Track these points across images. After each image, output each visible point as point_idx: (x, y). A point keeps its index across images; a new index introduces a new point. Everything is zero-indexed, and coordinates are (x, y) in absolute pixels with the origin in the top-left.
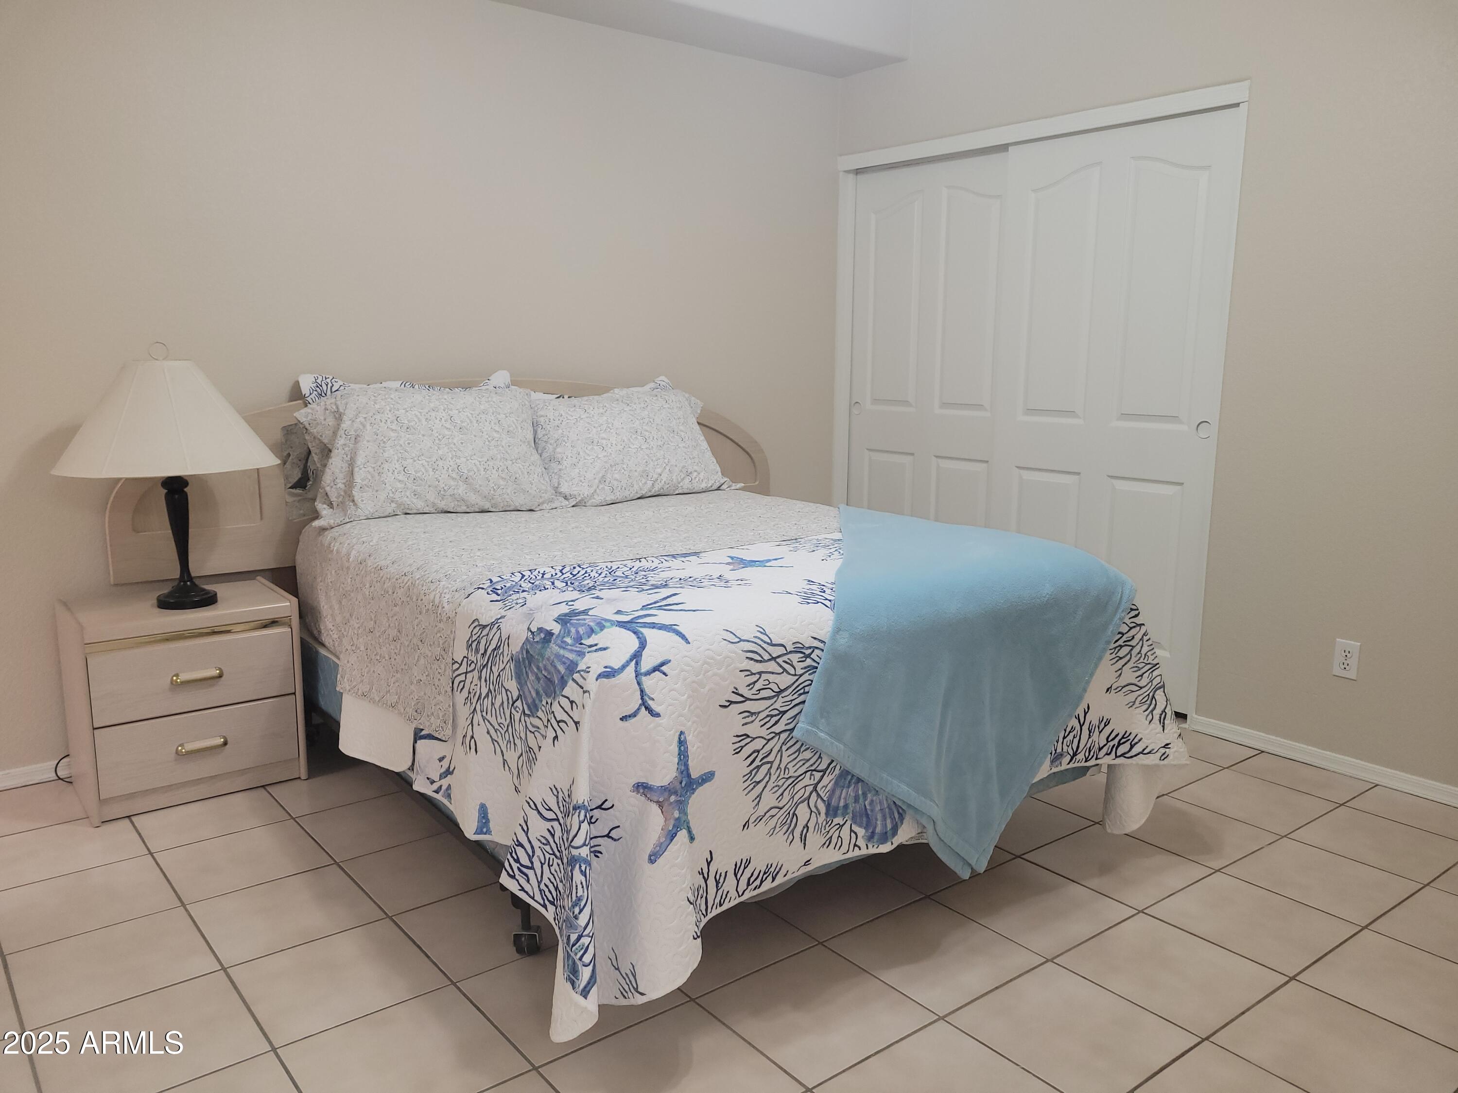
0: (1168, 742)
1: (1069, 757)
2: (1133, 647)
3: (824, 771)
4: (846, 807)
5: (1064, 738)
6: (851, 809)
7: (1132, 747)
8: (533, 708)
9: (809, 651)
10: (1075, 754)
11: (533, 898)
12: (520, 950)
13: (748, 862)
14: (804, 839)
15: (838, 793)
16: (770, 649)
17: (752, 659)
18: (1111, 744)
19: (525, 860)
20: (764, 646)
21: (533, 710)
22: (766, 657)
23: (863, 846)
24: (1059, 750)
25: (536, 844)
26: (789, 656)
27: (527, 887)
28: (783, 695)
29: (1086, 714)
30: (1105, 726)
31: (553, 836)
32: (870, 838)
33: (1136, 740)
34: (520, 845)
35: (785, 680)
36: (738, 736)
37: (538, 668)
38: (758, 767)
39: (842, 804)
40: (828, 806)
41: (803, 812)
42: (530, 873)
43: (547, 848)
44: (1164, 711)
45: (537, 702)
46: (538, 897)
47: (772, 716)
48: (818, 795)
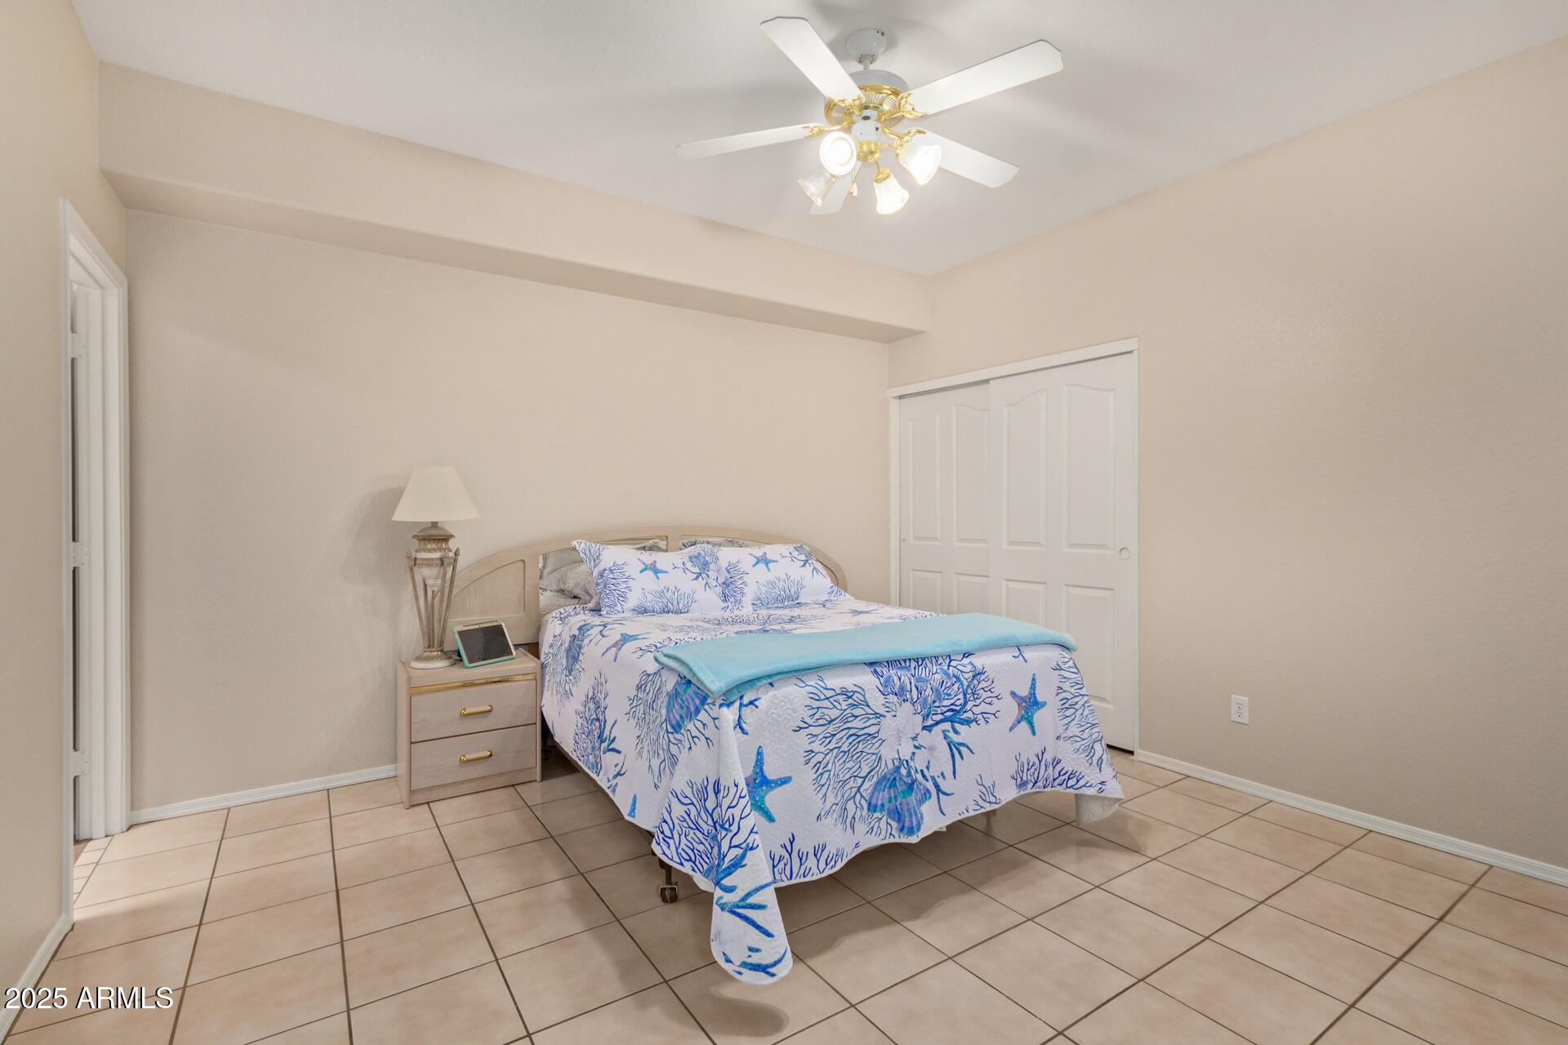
0: (1104, 780)
1: (1032, 784)
2: (1077, 710)
3: (865, 778)
4: (883, 805)
5: (1028, 770)
6: (886, 808)
7: (1078, 781)
8: (677, 728)
9: (852, 694)
10: (1036, 782)
11: (672, 860)
12: (664, 900)
13: (824, 847)
14: (853, 827)
15: (876, 795)
16: (825, 692)
17: (813, 698)
18: (1063, 777)
19: (668, 833)
20: (821, 689)
21: (677, 729)
22: (823, 697)
23: (897, 836)
24: (1024, 778)
25: (676, 821)
26: (837, 697)
27: (668, 852)
28: (834, 723)
29: (1043, 754)
30: (1057, 763)
31: (689, 815)
32: (902, 830)
33: (1080, 777)
34: (665, 822)
35: (835, 713)
36: (807, 752)
37: (682, 700)
38: (822, 774)
39: (879, 803)
40: (869, 804)
41: (851, 806)
42: (671, 842)
43: (685, 824)
44: (1101, 758)
45: (681, 723)
46: (676, 858)
47: (826, 738)
48: (862, 796)
